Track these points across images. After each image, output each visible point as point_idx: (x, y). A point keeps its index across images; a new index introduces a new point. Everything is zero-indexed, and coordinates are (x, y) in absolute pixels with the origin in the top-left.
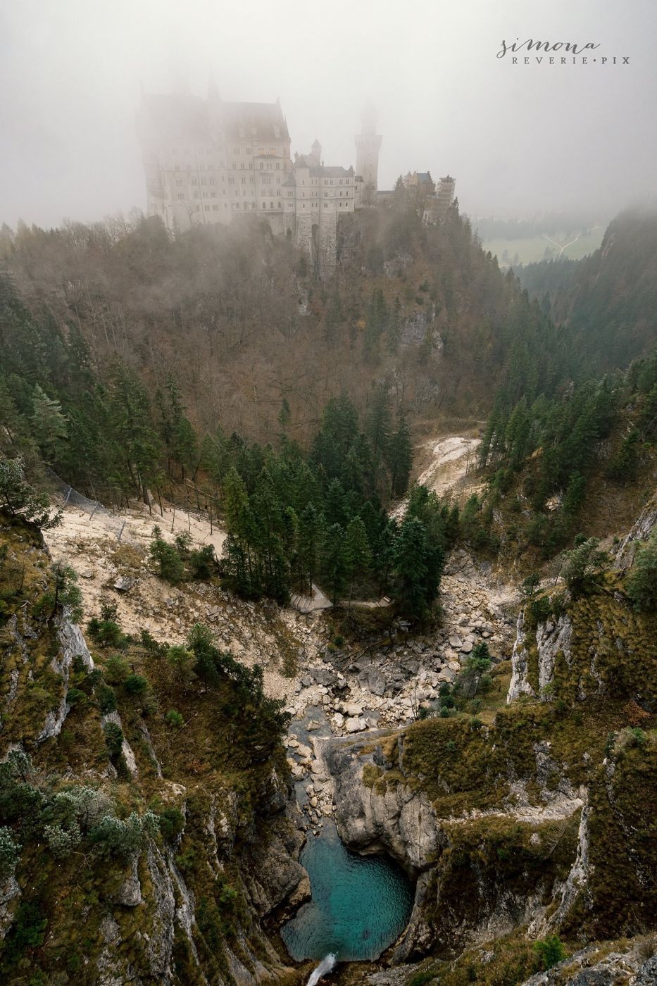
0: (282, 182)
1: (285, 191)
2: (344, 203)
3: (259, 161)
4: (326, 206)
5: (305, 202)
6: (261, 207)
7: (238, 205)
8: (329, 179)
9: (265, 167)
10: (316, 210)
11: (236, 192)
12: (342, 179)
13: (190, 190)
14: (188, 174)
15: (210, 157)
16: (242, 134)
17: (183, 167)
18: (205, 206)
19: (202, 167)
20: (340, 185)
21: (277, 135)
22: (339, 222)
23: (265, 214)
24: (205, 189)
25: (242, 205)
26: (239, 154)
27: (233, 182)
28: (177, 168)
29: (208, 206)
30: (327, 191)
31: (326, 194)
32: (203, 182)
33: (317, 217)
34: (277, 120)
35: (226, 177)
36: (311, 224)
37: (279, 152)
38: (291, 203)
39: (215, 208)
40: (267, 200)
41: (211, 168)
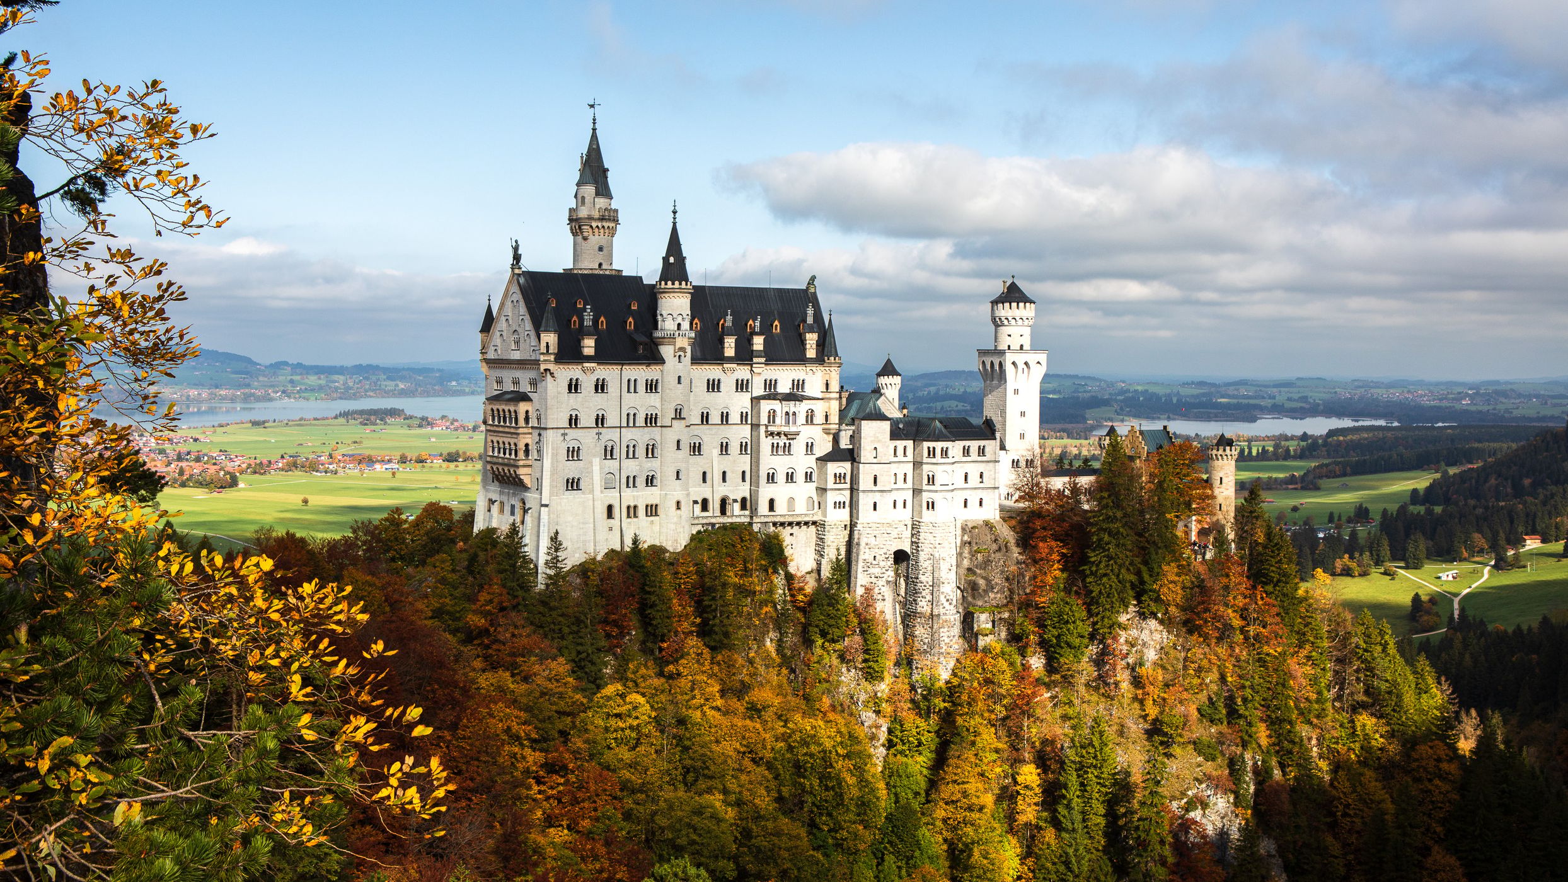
0: (818, 451)
1: (823, 472)
2: (974, 499)
3: (766, 406)
4: (931, 505)
5: (877, 497)
6: (764, 508)
7: (705, 505)
8: (939, 445)
9: (780, 420)
10: (904, 515)
11: (704, 474)
12: (967, 443)
13: (596, 468)
14: (599, 434)
15: (654, 399)
16: (730, 346)
17: (587, 420)
18: (628, 507)
19: (631, 420)
20: (965, 459)
21: (811, 353)
22: (964, 543)
23: (775, 524)
24: (631, 467)
25: (714, 506)
26: (719, 391)
27: (699, 451)
28: (573, 421)
29: (635, 507)
30: (934, 471)
31: (930, 480)
32: (631, 449)
33: (905, 529)
34: (810, 320)
35: (686, 441)
36: (891, 550)
37: (813, 388)
38: (840, 499)
39: (653, 510)
40: (780, 492)
41: (652, 420)
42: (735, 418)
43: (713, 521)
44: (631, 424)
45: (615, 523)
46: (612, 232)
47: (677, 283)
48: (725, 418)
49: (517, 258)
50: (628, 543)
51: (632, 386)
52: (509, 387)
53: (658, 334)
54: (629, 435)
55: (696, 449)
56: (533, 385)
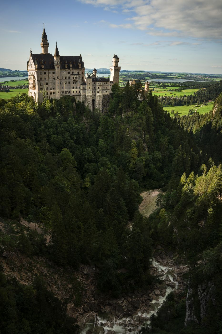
0: (81, 84)
1: (82, 87)
2: (105, 91)
3: (72, 76)
5: (90, 91)
6: (72, 93)
7: (63, 92)
8: (99, 82)
9: (74, 78)
10: (94, 94)
11: (63, 87)
12: (105, 82)
13: (45, 87)
14: (45, 81)
15: (54, 75)
16: (66, 67)
17: (43, 79)
18: (50, 93)
19: (50, 79)
20: (104, 85)
21: (80, 67)
22: (103, 98)
23: (74, 95)
25: (65, 92)
26: (65, 74)
29: (52, 93)
30: (99, 87)
31: (98, 88)
32: (51, 84)
33: (94, 96)
34: (80, 61)
35: (59, 82)
36: (92, 99)
37: (80, 73)
38: (84, 91)
39: (54, 93)
40: (75, 90)
41: (54, 79)
42: (67, 78)
43: (64, 95)
45: (48, 95)
46: (48, 47)
47: (57, 55)
48: (66, 78)
49: (31, 52)
50: (50, 99)
51: (50, 73)
52: (31, 74)
53: (54, 64)
54: (50, 81)
55: (61, 83)
56: (34, 73)
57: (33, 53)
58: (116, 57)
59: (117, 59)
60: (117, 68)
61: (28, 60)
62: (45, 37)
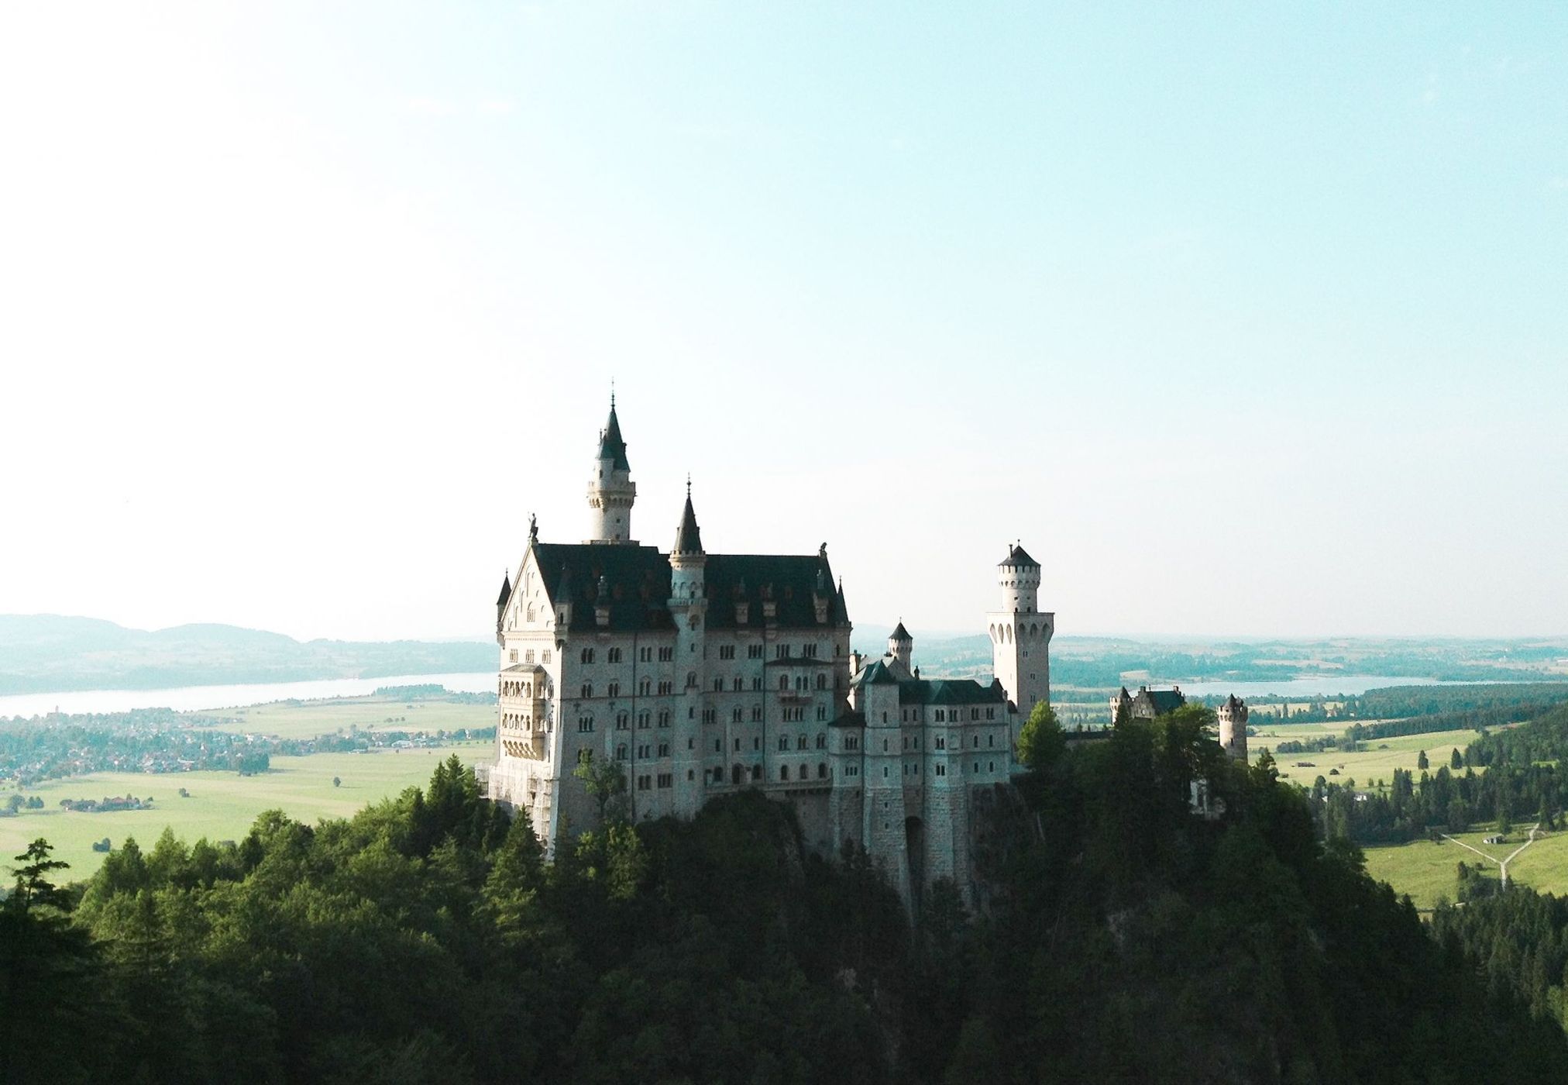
0: (829, 716)
1: (836, 737)
2: (985, 763)
3: (778, 672)
5: (888, 763)
6: (776, 776)
7: (719, 773)
8: (945, 709)
9: (792, 686)
10: (916, 781)
11: (718, 742)
12: (976, 707)
13: (608, 739)
14: (612, 704)
15: (667, 666)
16: (742, 615)
17: (600, 690)
18: (641, 779)
19: (644, 690)
20: (974, 723)
21: (822, 619)
22: (974, 809)
23: (787, 792)
24: (644, 737)
25: (729, 773)
26: (732, 657)
27: (713, 719)
28: (587, 691)
29: (648, 778)
30: (944, 734)
31: (940, 744)
32: (644, 721)
33: (917, 798)
34: (820, 586)
35: (699, 709)
36: (903, 817)
37: (825, 651)
38: (853, 765)
39: (665, 780)
40: (793, 759)
41: (665, 689)
42: (748, 684)
43: (726, 790)
44: (645, 694)
45: (628, 793)
46: (630, 504)
47: (691, 552)
48: (738, 683)
50: (640, 815)
51: (646, 654)
52: (523, 658)
53: (671, 602)
54: (641, 705)
55: (709, 717)
56: (546, 656)
57: (543, 538)
58: (1020, 559)
59: (1027, 568)
60: (1029, 621)
61: (507, 578)
62: (613, 447)
